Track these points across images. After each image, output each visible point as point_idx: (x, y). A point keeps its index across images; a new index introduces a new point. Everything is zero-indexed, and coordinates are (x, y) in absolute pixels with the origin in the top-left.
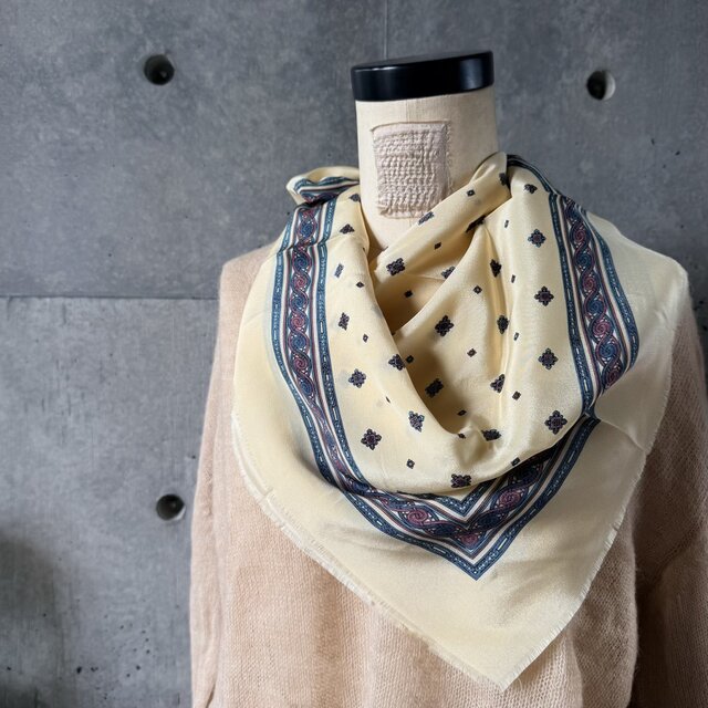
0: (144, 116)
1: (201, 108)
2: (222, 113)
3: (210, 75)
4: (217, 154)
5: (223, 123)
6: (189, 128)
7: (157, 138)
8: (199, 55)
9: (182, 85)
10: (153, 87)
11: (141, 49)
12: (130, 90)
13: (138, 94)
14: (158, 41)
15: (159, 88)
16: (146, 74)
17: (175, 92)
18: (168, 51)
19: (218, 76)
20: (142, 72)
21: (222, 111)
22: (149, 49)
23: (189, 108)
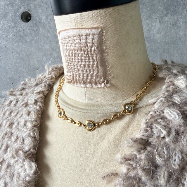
0: (22, 34)
1: (41, 30)
2: (48, 31)
3: (44, 17)
4: (47, 47)
5: (49, 35)
6: (37, 37)
7: (27, 42)
8: (40, 10)
9: (34, 22)
10: (24, 24)
11: (20, 10)
12: (17, 25)
13: (19, 26)
14: (25, 6)
15: (26, 23)
16: (22, 19)
17: (32, 25)
18: (29, 10)
19: (47, 18)
20: (20, 18)
21: (49, 30)
22: (22, 10)
23: (37, 30)
